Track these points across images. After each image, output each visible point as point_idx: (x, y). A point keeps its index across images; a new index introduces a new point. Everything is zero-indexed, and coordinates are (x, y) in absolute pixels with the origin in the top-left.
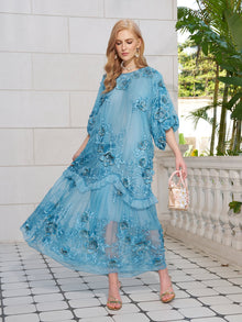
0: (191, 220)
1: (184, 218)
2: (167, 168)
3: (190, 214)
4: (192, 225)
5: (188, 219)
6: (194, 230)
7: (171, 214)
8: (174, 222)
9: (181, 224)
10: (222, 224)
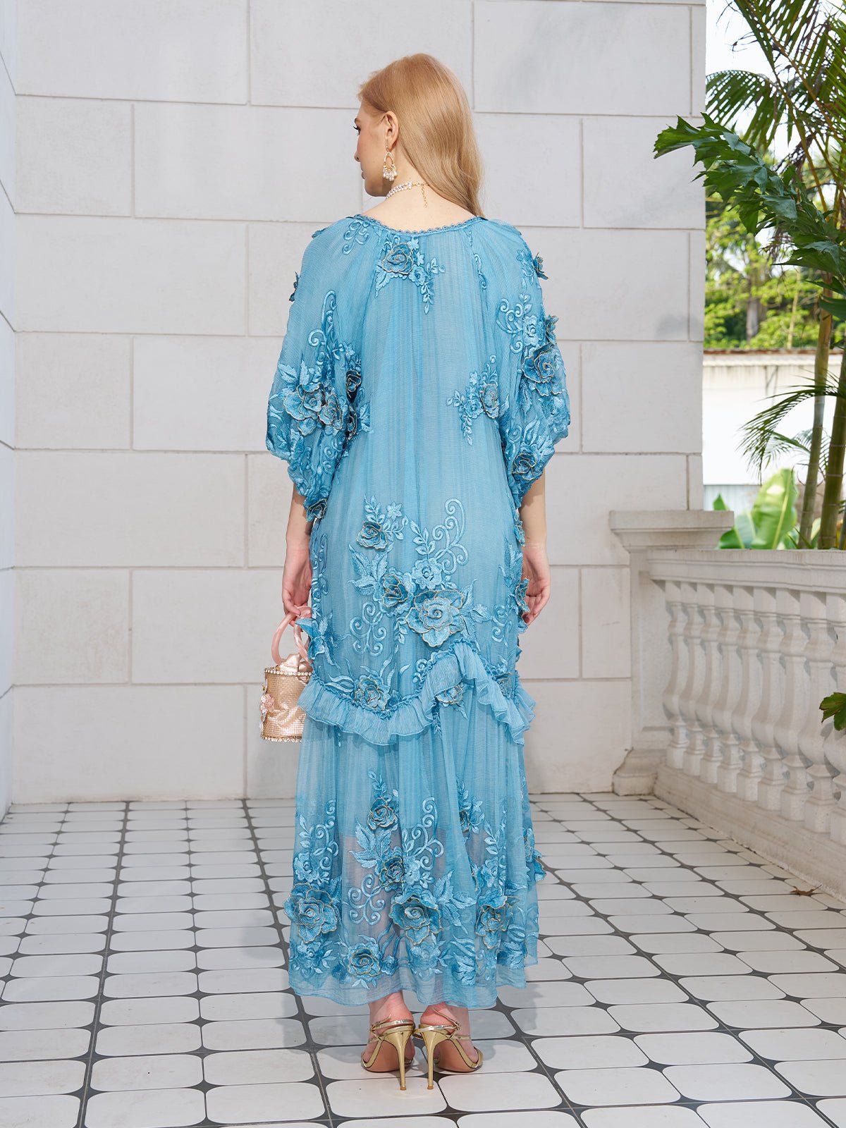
0: (725, 749)
1: (708, 743)
2: (661, 583)
3: (722, 732)
4: (725, 765)
5: (717, 745)
6: (732, 783)
7: (672, 730)
8: (678, 756)
9: (696, 760)
10: (808, 763)
